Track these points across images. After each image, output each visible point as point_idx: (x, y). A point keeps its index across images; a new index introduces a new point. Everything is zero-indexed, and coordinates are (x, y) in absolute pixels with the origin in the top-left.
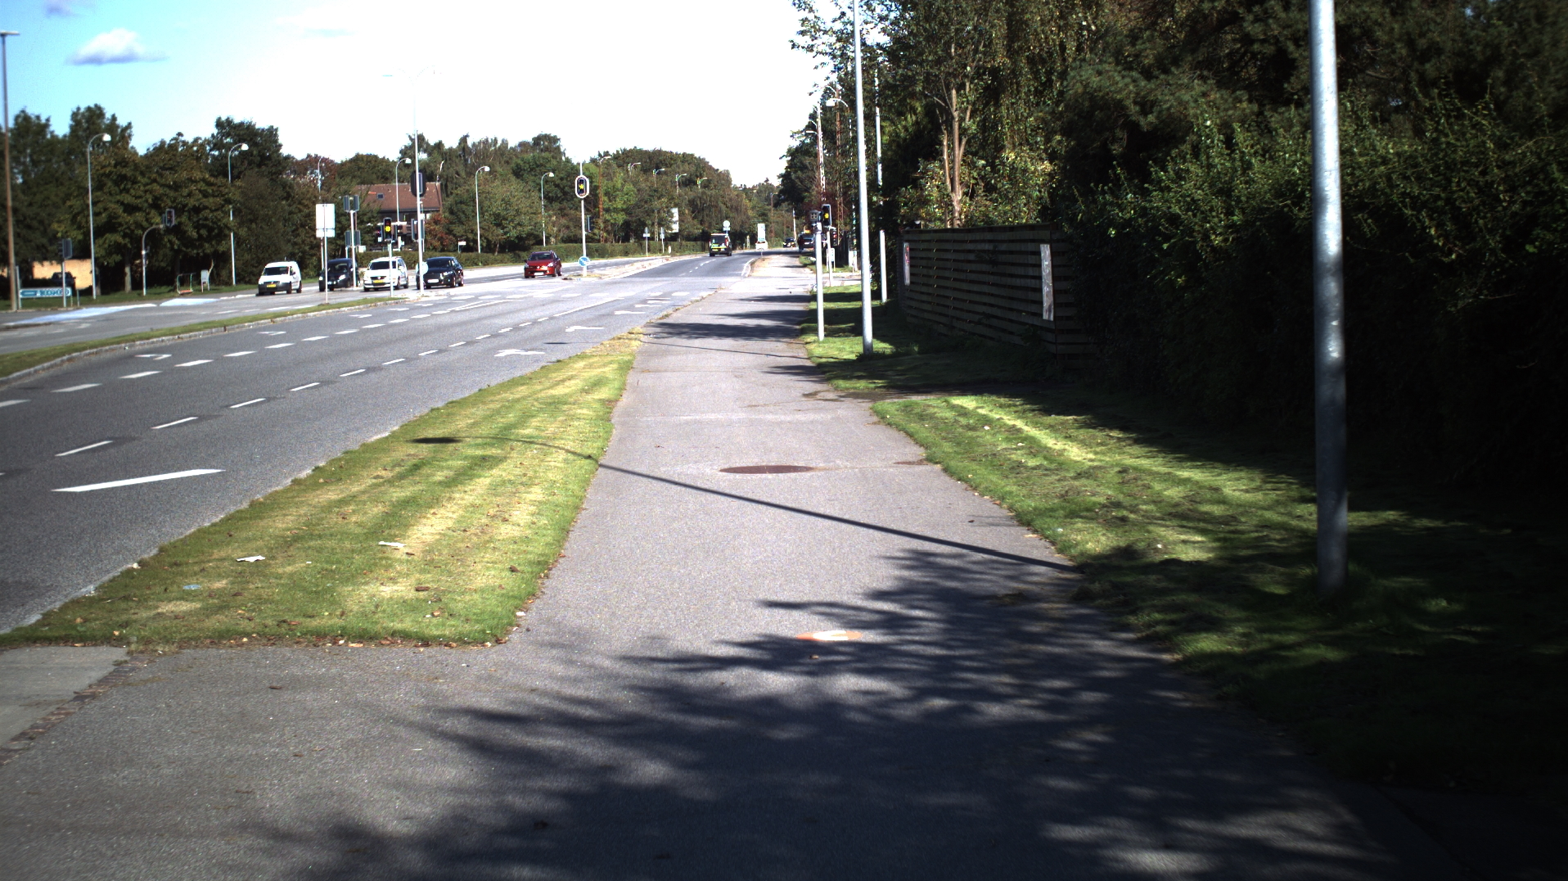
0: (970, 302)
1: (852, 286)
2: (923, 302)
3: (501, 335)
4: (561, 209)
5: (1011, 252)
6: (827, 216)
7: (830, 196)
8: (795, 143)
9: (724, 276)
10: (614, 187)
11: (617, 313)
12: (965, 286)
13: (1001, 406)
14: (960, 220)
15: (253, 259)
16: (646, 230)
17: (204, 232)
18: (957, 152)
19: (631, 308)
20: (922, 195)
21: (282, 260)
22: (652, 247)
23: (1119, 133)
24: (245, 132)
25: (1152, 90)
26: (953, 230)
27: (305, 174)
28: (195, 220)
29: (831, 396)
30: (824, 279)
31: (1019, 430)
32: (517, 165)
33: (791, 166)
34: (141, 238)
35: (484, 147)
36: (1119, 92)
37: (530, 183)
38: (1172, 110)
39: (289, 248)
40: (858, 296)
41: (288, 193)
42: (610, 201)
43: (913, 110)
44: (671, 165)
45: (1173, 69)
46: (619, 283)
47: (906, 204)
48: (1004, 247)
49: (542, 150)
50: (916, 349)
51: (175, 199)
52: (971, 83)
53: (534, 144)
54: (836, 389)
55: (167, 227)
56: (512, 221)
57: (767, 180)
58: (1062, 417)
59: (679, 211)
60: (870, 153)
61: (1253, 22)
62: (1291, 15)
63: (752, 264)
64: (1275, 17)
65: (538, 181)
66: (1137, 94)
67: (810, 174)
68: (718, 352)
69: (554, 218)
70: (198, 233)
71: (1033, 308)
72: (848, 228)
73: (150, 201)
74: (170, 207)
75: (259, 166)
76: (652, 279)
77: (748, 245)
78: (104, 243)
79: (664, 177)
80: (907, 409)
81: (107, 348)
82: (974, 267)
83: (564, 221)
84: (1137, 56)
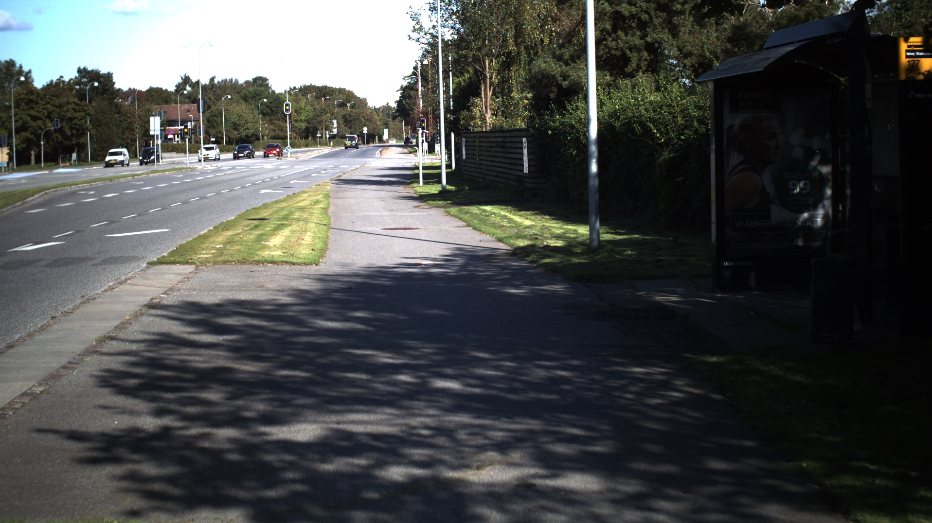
0: (493, 166)
1: (437, 163)
2: (472, 167)
3: (256, 184)
4: (270, 120)
5: (511, 142)
6: (423, 125)
7: (425, 114)
8: (405, 84)
9: (367, 157)
10: (300, 107)
11: (313, 175)
12: (491, 159)
13: (502, 209)
14: (490, 127)
15: (99, 147)
16: (319, 132)
17: (74, 132)
18: (488, 94)
19: (319, 173)
20: (471, 115)
21: (118, 147)
22: (321, 142)
23: (554, 89)
24: (94, 75)
25: (568, 71)
26: (486, 132)
27: (128, 99)
28: (70, 125)
29: (427, 207)
30: (422, 159)
31: (507, 216)
32: (245, 94)
33: (403, 96)
34: (41, 135)
35: (225, 84)
36: (554, 71)
37: (252, 105)
38: (575, 80)
39: (119, 141)
40: (439, 167)
41: (119, 110)
42: (298, 115)
43: (468, 72)
44: (332, 95)
45: (577, 61)
46: (308, 161)
47: (464, 119)
48: (507, 140)
49: (258, 86)
50: (467, 188)
51: (60, 113)
52: (496, 60)
53: (254, 82)
54: (429, 204)
55: (55, 129)
56: (243, 127)
57: (388, 104)
58: (526, 212)
59: (337, 122)
60: (446, 92)
61: (611, 41)
62: (628, 38)
63: (381, 151)
64: (621, 39)
65: (257, 104)
66: (561, 72)
67: (413, 101)
68: (371, 191)
69: (266, 125)
70: (71, 132)
71: (520, 168)
72: (435, 131)
73: (46, 114)
74: (57, 118)
75: (102, 94)
76: (326, 159)
77: (377, 141)
78: (20, 137)
79: (328, 102)
80: (460, 211)
81: (60, 188)
82: (495, 149)
83: (272, 127)
84: (562, 55)
